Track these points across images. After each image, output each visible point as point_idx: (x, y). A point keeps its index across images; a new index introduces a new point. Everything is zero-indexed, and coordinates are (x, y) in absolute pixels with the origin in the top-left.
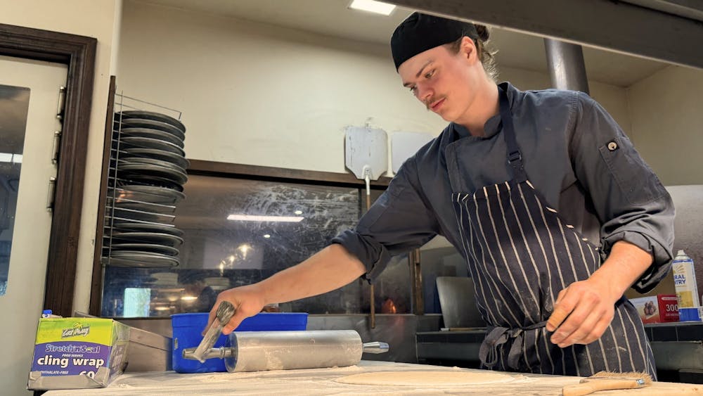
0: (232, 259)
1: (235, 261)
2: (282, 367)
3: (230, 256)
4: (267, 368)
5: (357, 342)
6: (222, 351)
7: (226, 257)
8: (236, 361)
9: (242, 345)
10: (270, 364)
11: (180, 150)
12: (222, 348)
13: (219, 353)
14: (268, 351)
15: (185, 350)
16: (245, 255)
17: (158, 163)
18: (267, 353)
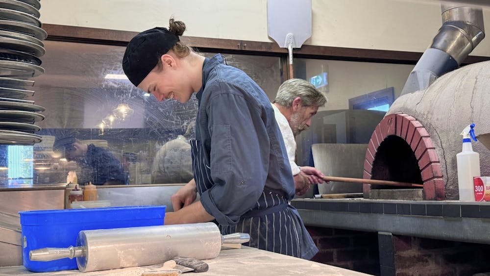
0: (112, 119)
1: (115, 121)
2: (137, 264)
3: (110, 116)
4: (121, 265)
5: (216, 235)
6: (71, 250)
7: (106, 116)
8: (87, 262)
9: (92, 244)
10: (123, 263)
11: (37, 20)
12: (72, 248)
13: (69, 254)
14: (121, 250)
15: (31, 252)
16: (124, 116)
17: (12, 35)
18: (119, 252)
